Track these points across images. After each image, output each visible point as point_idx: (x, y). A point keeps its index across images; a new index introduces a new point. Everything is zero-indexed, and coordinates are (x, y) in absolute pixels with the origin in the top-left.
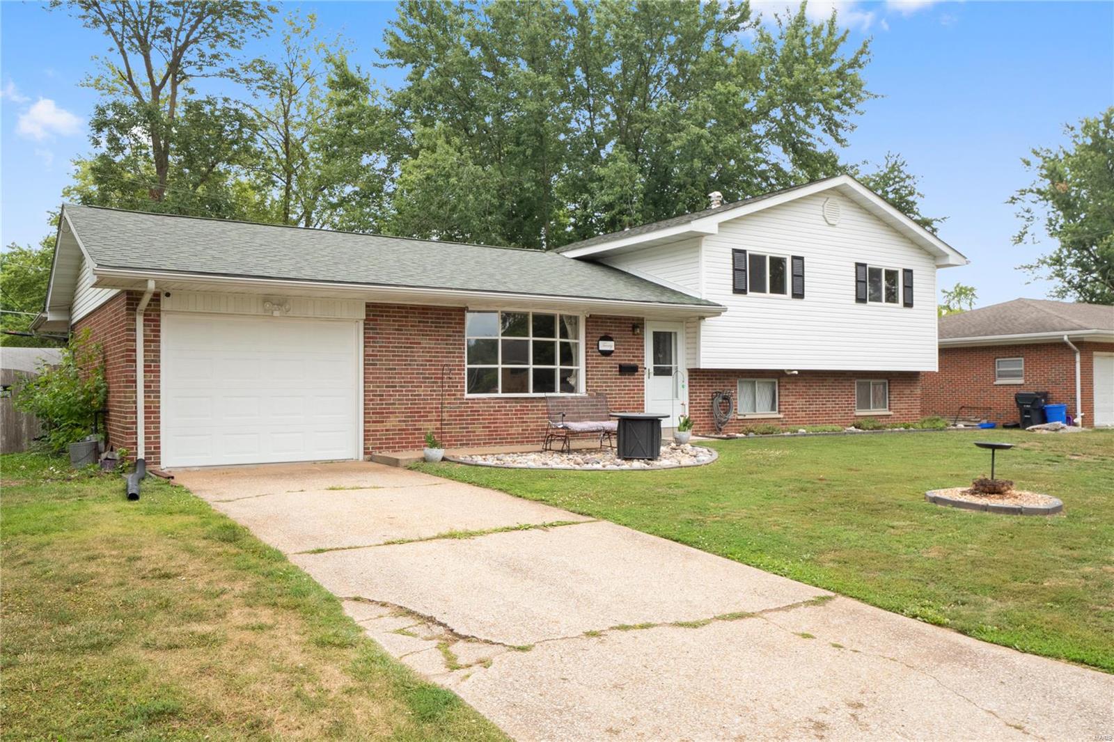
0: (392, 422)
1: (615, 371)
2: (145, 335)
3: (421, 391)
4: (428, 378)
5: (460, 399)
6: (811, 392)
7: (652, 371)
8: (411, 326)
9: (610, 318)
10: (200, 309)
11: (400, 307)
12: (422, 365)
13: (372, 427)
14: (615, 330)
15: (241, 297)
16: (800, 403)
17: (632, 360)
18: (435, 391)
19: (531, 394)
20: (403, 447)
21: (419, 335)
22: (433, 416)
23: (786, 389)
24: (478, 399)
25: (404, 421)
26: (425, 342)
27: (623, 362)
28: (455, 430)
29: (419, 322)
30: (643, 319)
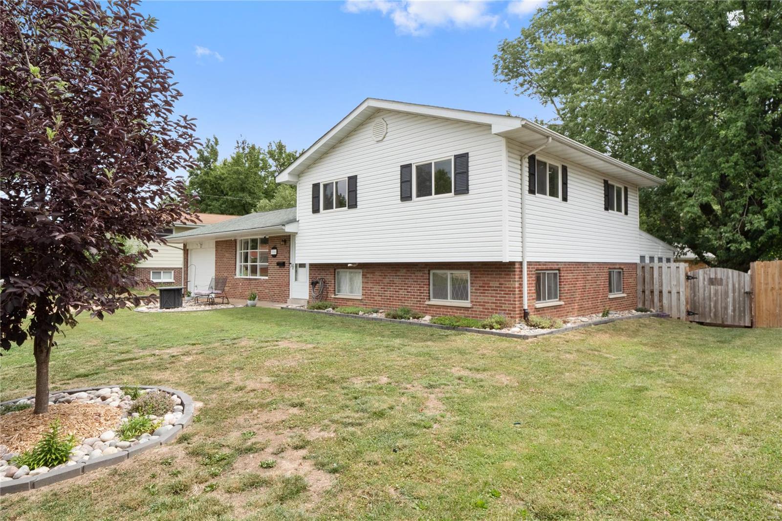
1: (277, 265)
3: (225, 274)
4: (227, 269)
5: (233, 278)
7: (295, 265)
9: (276, 237)
11: (222, 241)
12: (226, 264)
14: (278, 244)
16: (376, 289)
18: (228, 275)
19: (251, 277)
22: (228, 285)
23: (366, 278)
27: (280, 260)
29: (226, 246)
30: (290, 236)
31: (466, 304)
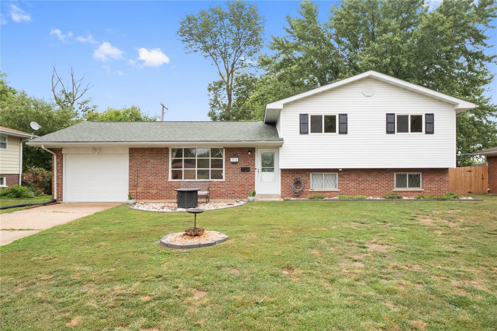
0: (139, 189)
1: (239, 170)
2: (57, 161)
3: (150, 179)
4: (153, 174)
5: (166, 181)
6: (360, 179)
7: (260, 170)
8: (147, 155)
9: (237, 148)
10: (73, 153)
11: (142, 149)
12: (150, 169)
13: (131, 191)
14: (239, 153)
15: (85, 148)
16: (352, 184)
17: (248, 166)
18: (155, 178)
19: (196, 180)
20: (143, 198)
21: (149, 158)
22: (155, 188)
23: (342, 178)
24: (174, 181)
25: (143, 189)
26: (152, 161)
27: (243, 167)
28: (164, 193)
29: (150, 154)
30: (254, 148)
31: (420, 189)
